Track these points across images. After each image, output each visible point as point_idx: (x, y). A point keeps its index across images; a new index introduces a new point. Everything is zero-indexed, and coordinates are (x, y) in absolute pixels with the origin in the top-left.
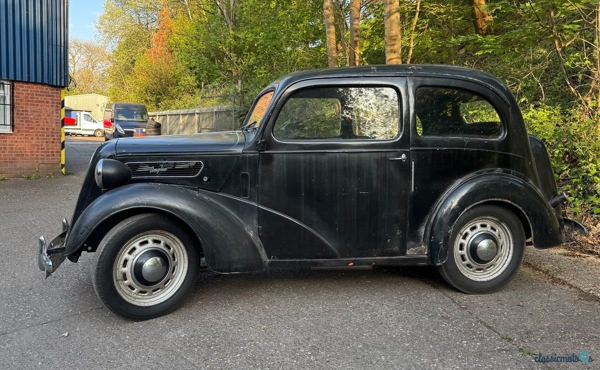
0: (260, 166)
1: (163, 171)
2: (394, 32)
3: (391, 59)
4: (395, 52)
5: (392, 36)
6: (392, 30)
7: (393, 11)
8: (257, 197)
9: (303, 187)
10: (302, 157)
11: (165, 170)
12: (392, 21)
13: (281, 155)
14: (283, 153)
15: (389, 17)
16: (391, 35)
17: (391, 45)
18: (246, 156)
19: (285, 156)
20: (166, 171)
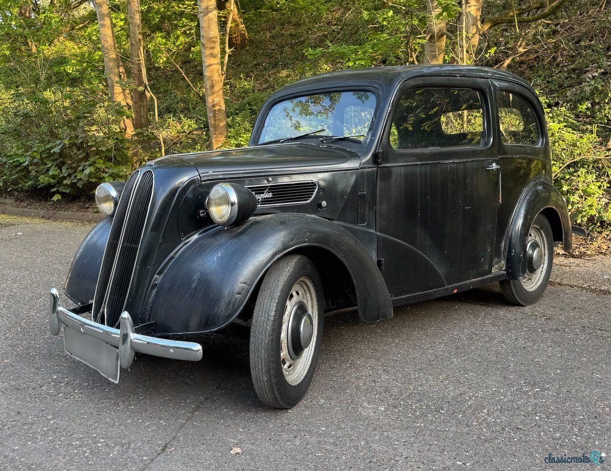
0: (378, 183)
1: (267, 198)
2: (213, 33)
3: (210, 65)
4: (215, 57)
5: (211, 38)
6: (211, 31)
7: (211, 7)
8: (374, 222)
9: (419, 206)
10: (418, 169)
11: (270, 195)
12: (210, 20)
13: (399, 168)
14: (401, 166)
15: (207, 14)
16: (210, 36)
17: (210, 48)
18: (364, 172)
19: (402, 169)
20: (271, 198)
